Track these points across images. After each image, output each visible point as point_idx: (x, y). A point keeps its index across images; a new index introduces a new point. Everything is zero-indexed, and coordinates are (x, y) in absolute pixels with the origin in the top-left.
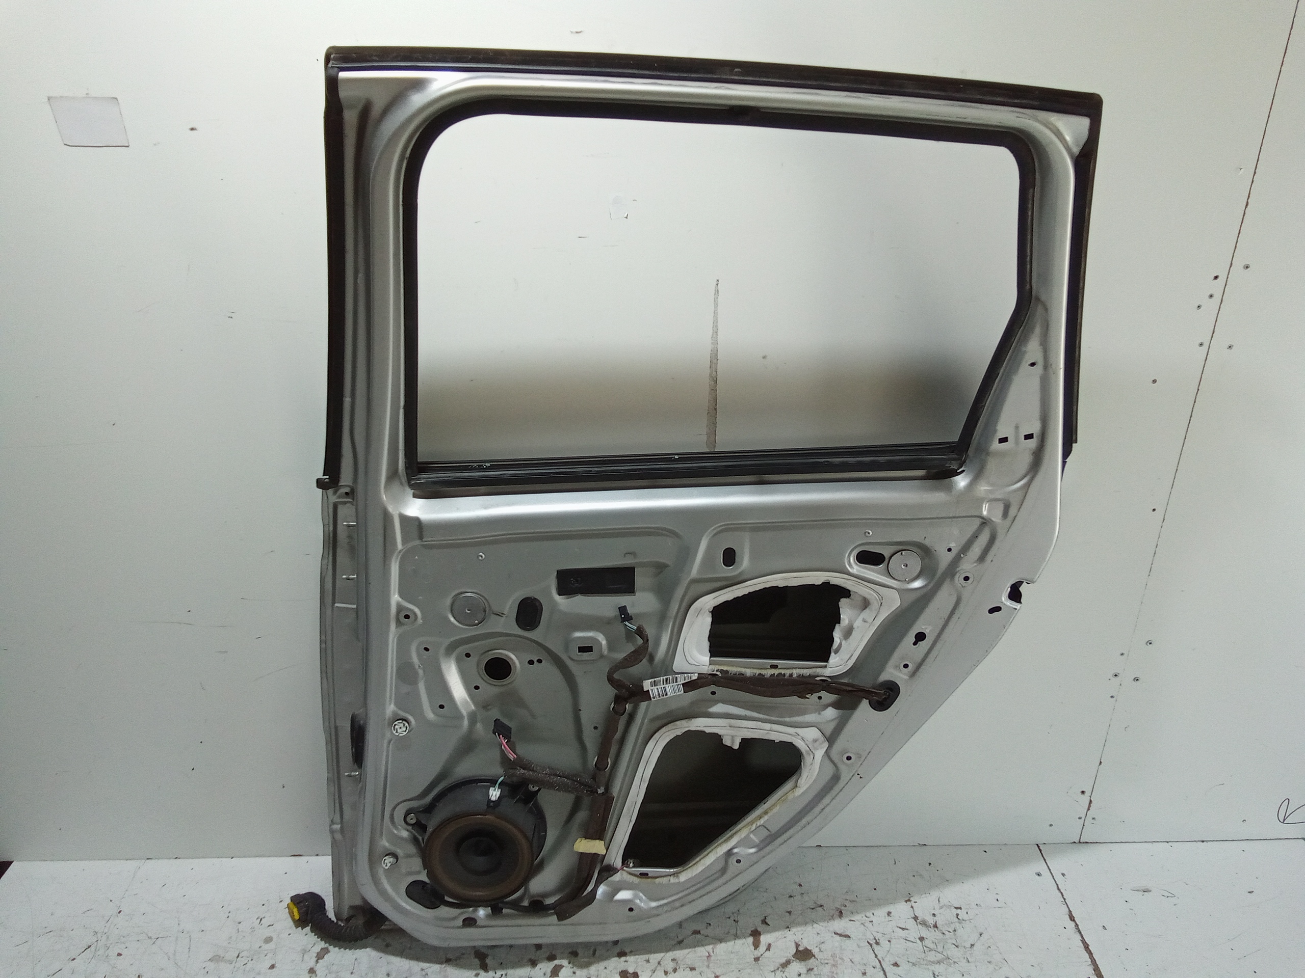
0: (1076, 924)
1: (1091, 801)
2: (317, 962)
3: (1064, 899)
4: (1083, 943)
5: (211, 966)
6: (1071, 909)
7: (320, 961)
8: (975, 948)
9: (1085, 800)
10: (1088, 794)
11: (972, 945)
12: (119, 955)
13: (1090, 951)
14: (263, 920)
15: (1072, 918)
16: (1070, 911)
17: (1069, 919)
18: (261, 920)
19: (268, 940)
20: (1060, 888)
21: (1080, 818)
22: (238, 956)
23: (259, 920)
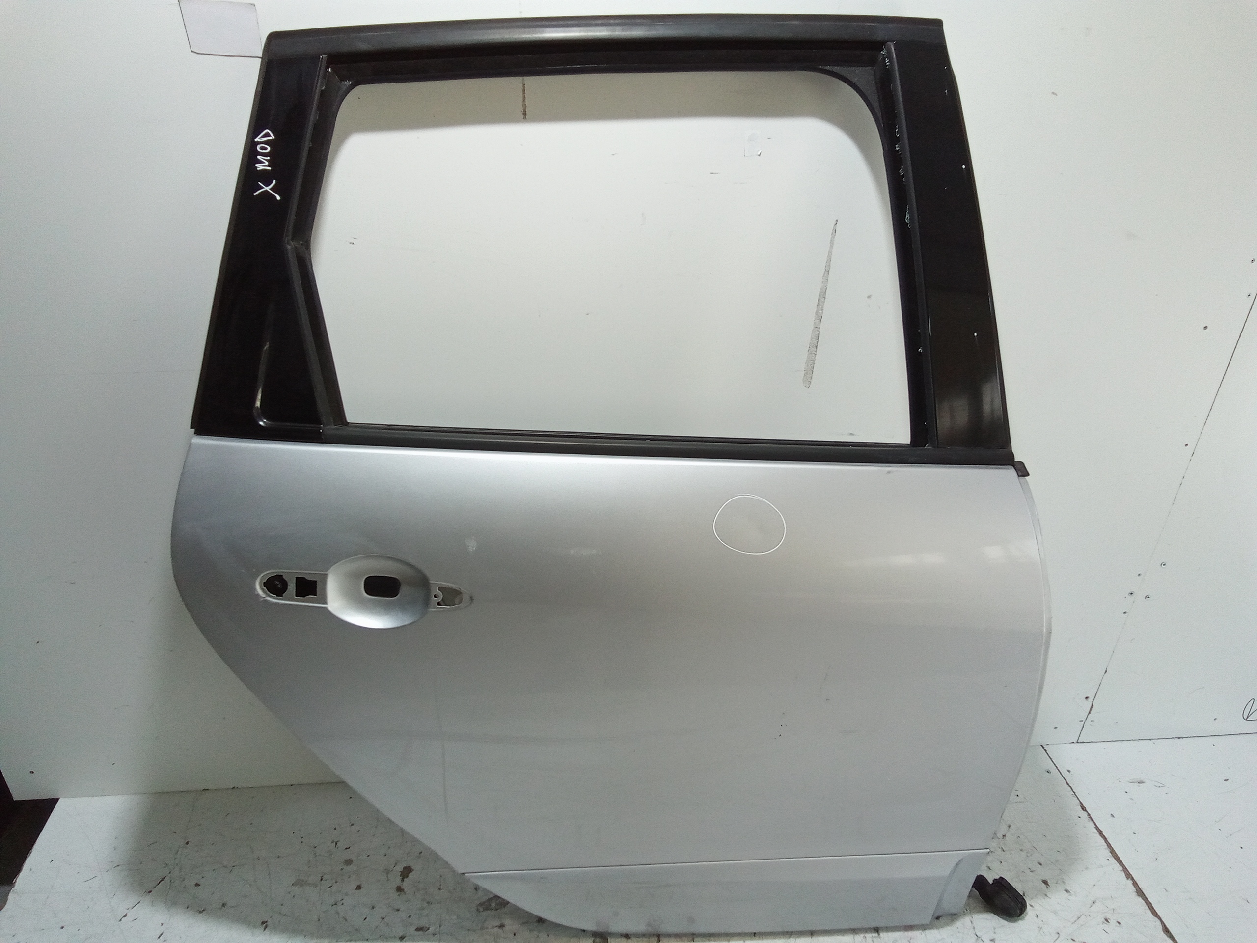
0: (1088, 814)
1: (1092, 706)
2: (402, 880)
3: (1074, 792)
4: (1097, 829)
5: (296, 890)
6: (1081, 801)
7: (405, 879)
8: (1007, 838)
9: (1088, 704)
10: (1090, 700)
11: (1004, 836)
12: (197, 885)
13: (1104, 836)
14: (338, 843)
15: (1084, 809)
16: (1081, 803)
17: (1081, 810)
18: (336, 844)
19: (349, 862)
20: (1069, 783)
21: (1081, 721)
22: (321, 880)
23: (335, 843)
